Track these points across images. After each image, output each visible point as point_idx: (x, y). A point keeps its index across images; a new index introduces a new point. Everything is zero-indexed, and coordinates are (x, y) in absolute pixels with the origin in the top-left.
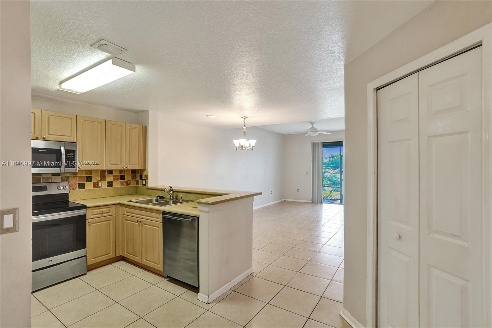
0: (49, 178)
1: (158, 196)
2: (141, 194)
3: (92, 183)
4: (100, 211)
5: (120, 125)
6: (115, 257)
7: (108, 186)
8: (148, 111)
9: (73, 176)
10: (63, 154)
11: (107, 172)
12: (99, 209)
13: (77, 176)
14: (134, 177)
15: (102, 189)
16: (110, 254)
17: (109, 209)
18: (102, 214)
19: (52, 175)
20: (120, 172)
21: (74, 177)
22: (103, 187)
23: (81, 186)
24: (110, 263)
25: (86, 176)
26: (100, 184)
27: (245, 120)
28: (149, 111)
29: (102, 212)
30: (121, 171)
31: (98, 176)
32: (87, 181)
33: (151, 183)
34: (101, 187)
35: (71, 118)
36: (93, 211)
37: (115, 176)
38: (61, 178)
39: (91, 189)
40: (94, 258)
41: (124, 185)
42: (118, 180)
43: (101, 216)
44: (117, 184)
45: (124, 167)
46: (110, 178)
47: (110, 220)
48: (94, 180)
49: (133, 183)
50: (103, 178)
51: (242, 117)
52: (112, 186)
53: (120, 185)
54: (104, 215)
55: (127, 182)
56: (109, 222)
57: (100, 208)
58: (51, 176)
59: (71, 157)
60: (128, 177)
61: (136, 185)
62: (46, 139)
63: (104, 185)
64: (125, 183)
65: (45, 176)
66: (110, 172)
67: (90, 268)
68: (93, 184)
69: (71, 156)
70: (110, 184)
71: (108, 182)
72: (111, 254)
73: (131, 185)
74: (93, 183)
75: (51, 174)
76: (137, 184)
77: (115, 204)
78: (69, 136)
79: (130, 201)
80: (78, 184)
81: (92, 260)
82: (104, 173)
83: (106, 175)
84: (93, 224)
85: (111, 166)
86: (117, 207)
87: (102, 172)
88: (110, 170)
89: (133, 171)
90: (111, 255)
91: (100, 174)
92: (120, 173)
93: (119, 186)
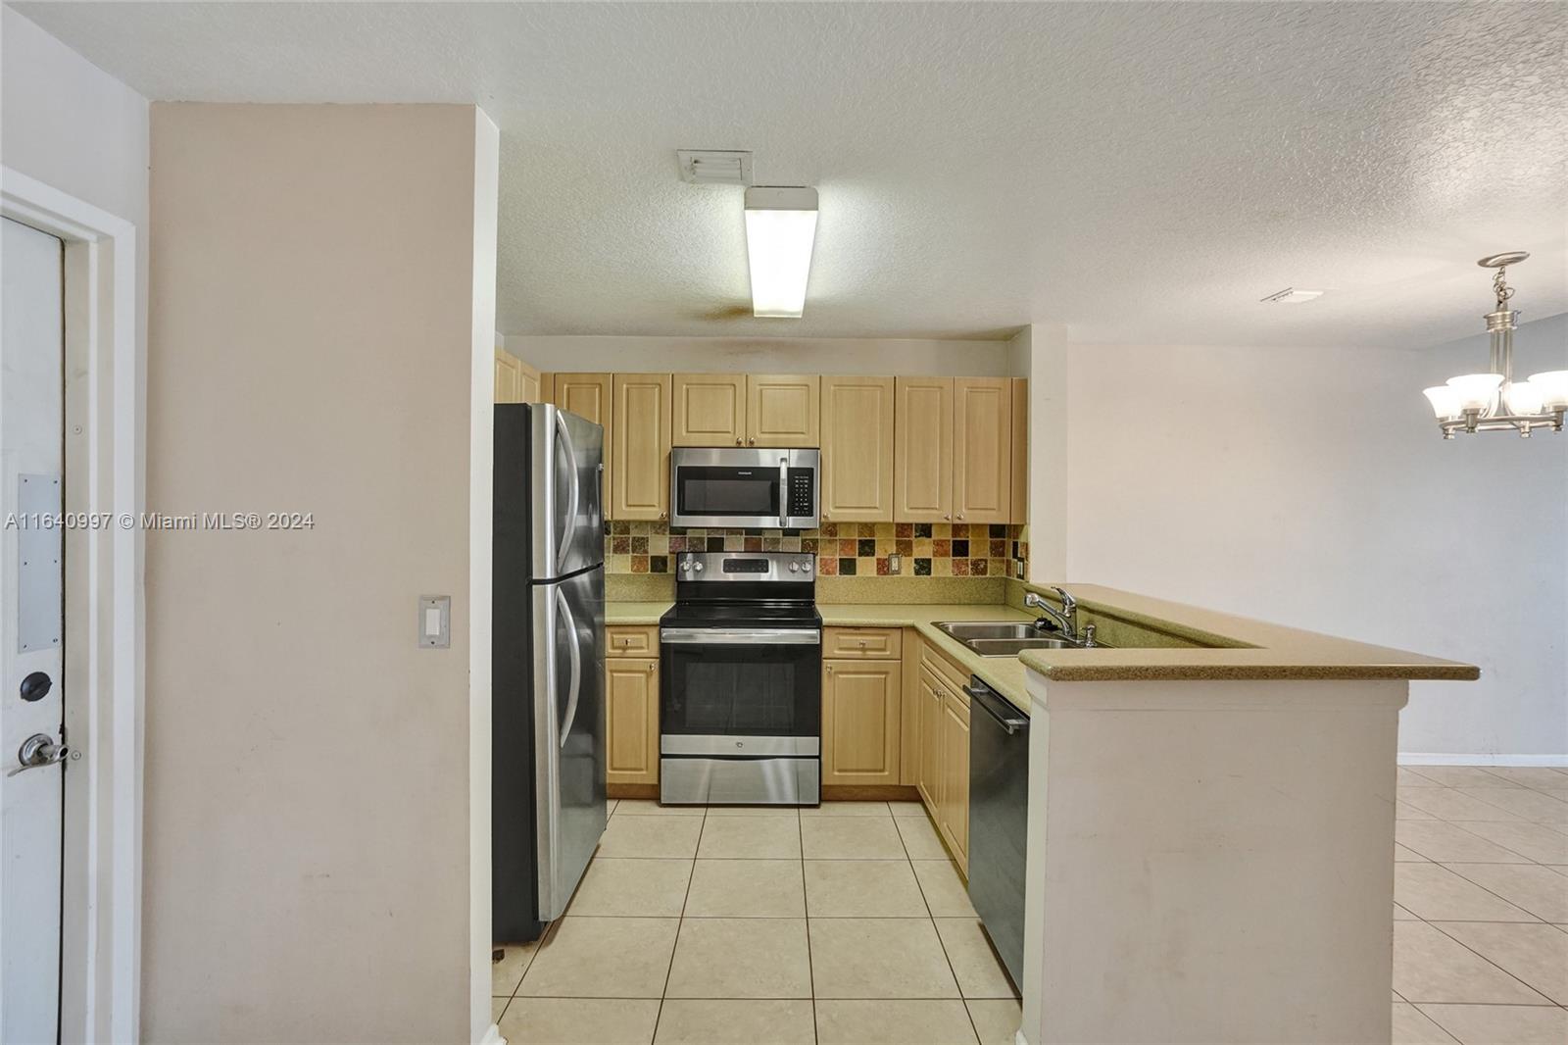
0: (776, 541)
1: (1039, 620)
2: (1014, 608)
3: (874, 559)
4: (858, 639)
5: (938, 388)
6: (895, 786)
7: (917, 573)
8: (1030, 325)
9: (827, 537)
10: (784, 480)
11: (916, 531)
12: (856, 634)
13: (838, 538)
14: (998, 550)
15: (902, 578)
16: (883, 771)
17: (883, 638)
18: (864, 649)
19: (784, 535)
20: (953, 530)
21: (830, 541)
22: (903, 573)
23: (848, 567)
24: (886, 800)
25: (860, 541)
26: (895, 565)
27: (1502, 273)
29: (864, 644)
30: (957, 529)
31: (890, 540)
32: (860, 555)
33: (1041, 572)
34: (898, 572)
35: (806, 385)
36: (841, 637)
37: (939, 544)
38: (803, 541)
39: (870, 578)
40: (840, 771)
41: (966, 573)
42: (946, 554)
43: (860, 657)
44: (943, 567)
45: (950, 517)
46: (923, 549)
47: (886, 673)
48: (880, 553)
49: (994, 569)
50: (905, 548)
51: (1483, 263)
52: (929, 574)
53: (953, 572)
54: (870, 653)
55: (975, 564)
56: (883, 676)
57: (858, 632)
58: (781, 536)
59: (804, 488)
60: (980, 549)
61: (1004, 576)
62: (756, 445)
63: (906, 567)
64: (970, 566)
65: (771, 537)
66: (925, 530)
67: (828, 795)
68: (878, 564)
69: (804, 484)
70: (923, 567)
71: (917, 561)
72: (886, 773)
73: (988, 575)
74: (878, 559)
75: (781, 531)
76: (1008, 572)
77: (900, 628)
78: (802, 433)
79: (935, 624)
80: (840, 559)
81: (836, 773)
82: (907, 534)
83: (913, 538)
84: (840, 676)
85: (910, 511)
86: (909, 636)
87: (903, 529)
88: (923, 525)
89: (997, 531)
90: (888, 777)
91: (897, 536)
92: (954, 535)
93: (951, 575)
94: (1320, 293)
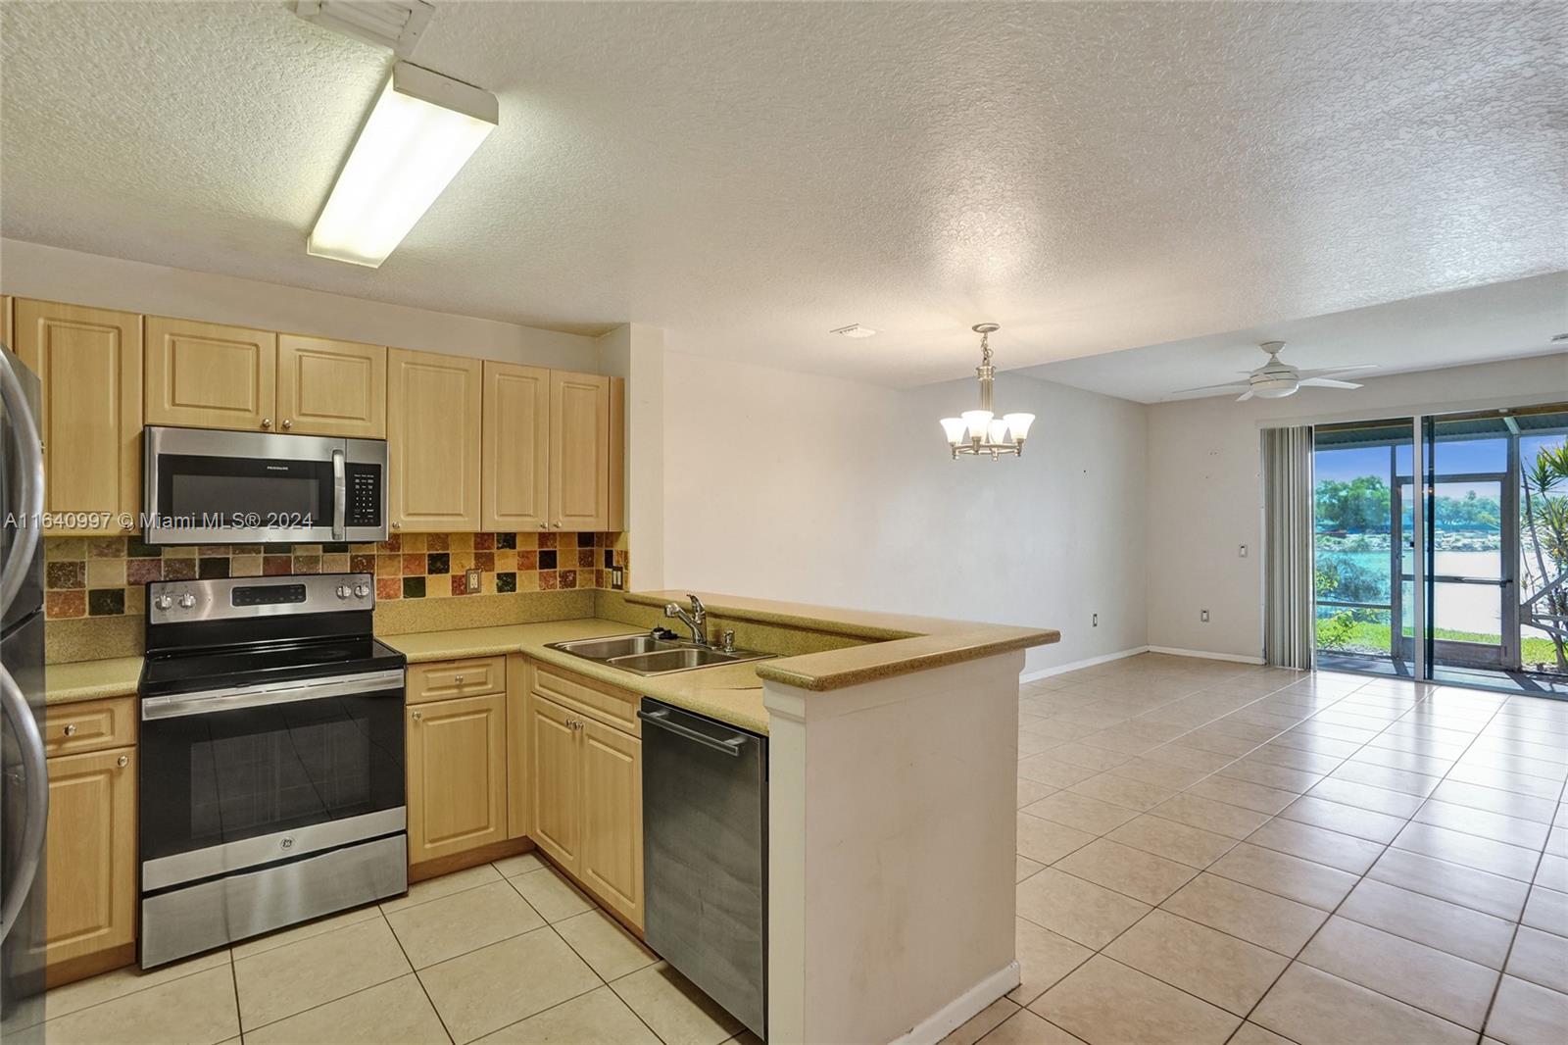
0: (314, 560)
1: (655, 630)
2: (607, 619)
3: (448, 576)
4: (452, 675)
5: (533, 378)
6: (504, 842)
7: (500, 590)
8: (629, 324)
9: (388, 552)
10: (340, 479)
11: (498, 541)
12: (450, 669)
13: (401, 552)
14: (586, 561)
15: (482, 598)
16: (487, 828)
17: (484, 670)
18: (458, 687)
19: (325, 551)
20: (539, 539)
21: (391, 557)
22: (484, 591)
23: (415, 588)
24: (491, 861)
25: (429, 555)
26: (473, 582)
27: (985, 338)
28: (632, 324)
29: (461, 680)
30: (544, 537)
31: (468, 553)
32: (431, 572)
33: (639, 583)
34: (477, 590)
35: (368, 358)
36: (430, 675)
37: (524, 555)
38: (353, 558)
39: (444, 599)
40: (432, 841)
41: (553, 586)
42: (532, 567)
43: (455, 696)
44: (530, 582)
45: (547, 526)
46: (507, 562)
47: (488, 710)
48: (455, 569)
49: (584, 581)
50: (485, 562)
51: (975, 328)
52: (514, 591)
53: (540, 586)
54: (466, 690)
55: (564, 576)
56: (485, 715)
57: (452, 665)
58: (321, 553)
59: (367, 490)
60: (568, 559)
61: (594, 587)
62: (291, 430)
63: (488, 584)
64: (559, 579)
65: (305, 554)
66: (508, 540)
67: (418, 876)
68: (453, 582)
69: (367, 484)
70: (507, 582)
71: (499, 576)
72: (492, 830)
73: (577, 588)
74: (453, 577)
75: (321, 546)
76: (599, 583)
77: (503, 655)
78: (363, 419)
79: (551, 646)
80: (404, 579)
81: (428, 846)
82: (488, 544)
83: (495, 550)
84: (430, 723)
85: (501, 519)
86: (513, 664)
87: (482, 539)
88: (506, 534)
89: (586, 539)
90: (493, 834)
91: (476, 548)
92: (541, 545)
93: (538, 590)
94: (873, 333)
